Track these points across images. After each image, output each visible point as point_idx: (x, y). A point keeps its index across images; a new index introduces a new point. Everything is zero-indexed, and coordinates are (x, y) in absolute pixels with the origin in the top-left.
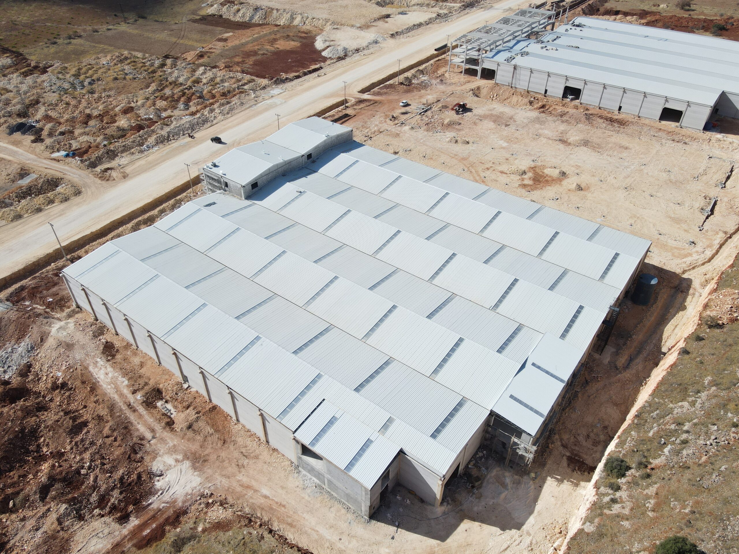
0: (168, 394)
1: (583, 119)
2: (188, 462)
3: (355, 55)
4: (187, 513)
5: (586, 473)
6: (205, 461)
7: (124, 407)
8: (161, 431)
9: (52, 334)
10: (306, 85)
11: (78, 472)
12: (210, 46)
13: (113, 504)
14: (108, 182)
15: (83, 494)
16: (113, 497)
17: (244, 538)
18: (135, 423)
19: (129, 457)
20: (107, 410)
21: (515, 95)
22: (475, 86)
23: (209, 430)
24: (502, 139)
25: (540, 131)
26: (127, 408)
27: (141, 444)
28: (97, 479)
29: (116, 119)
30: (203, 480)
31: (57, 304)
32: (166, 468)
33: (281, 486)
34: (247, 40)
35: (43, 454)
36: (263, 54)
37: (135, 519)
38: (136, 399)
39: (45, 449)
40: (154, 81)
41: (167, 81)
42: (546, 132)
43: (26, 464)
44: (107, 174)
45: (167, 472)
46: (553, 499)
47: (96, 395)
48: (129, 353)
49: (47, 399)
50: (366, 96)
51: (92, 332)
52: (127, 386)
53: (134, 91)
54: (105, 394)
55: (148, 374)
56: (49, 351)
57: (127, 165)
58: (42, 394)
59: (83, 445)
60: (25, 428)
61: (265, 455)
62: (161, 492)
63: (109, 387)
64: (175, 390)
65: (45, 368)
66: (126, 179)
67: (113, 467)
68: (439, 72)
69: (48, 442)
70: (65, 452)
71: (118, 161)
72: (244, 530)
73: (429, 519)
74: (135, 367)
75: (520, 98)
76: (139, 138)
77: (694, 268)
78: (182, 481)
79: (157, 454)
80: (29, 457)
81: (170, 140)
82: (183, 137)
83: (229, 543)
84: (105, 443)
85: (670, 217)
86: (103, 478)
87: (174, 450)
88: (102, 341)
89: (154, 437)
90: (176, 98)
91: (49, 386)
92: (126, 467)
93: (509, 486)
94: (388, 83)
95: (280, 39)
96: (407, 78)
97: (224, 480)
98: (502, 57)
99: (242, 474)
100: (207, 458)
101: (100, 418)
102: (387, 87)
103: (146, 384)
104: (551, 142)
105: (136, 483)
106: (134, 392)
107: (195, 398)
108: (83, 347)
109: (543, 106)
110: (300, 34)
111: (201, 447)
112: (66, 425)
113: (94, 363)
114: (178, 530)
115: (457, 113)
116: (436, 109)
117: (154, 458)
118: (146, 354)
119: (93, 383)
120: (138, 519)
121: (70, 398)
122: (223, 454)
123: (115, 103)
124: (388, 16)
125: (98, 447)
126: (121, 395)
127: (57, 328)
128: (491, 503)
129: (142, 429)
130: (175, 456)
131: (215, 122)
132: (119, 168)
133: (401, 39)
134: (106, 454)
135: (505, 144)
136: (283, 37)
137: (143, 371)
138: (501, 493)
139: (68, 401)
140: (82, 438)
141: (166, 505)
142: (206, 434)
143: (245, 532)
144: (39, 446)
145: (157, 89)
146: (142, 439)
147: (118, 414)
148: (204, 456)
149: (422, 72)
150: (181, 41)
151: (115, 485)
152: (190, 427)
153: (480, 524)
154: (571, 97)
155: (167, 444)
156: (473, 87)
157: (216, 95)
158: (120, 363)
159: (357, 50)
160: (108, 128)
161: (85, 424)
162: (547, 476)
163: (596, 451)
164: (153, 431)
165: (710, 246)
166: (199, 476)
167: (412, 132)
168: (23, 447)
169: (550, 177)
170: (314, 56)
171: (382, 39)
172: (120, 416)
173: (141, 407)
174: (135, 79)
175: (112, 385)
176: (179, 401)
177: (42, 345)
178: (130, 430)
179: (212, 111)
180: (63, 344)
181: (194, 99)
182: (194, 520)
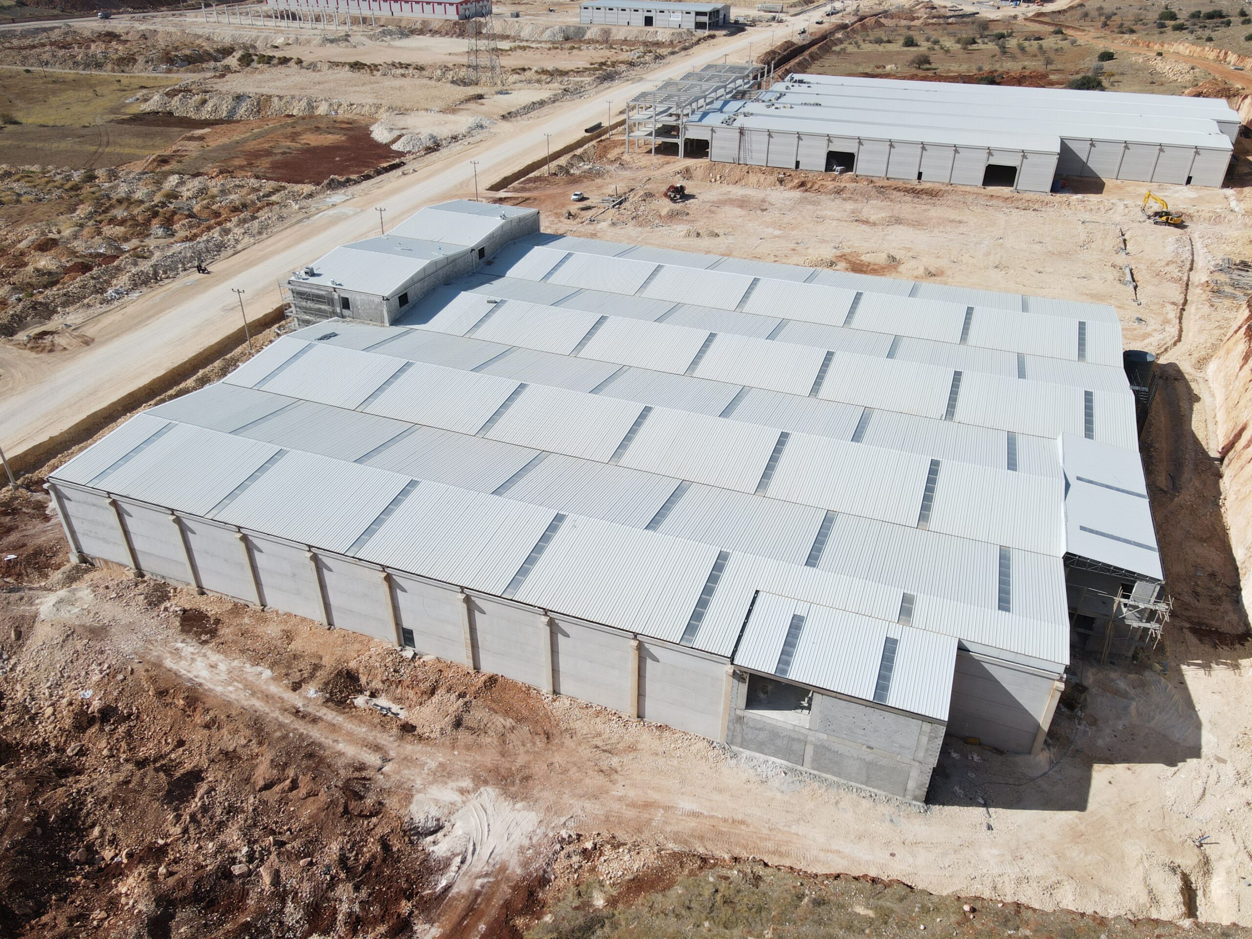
0: (375, 676)
1: (873, 192)
2: (489, 789)
3: (452, 145)
4: (549, 881)
5: (1237, 646)
6: (526, 778)
7: (287, 719)
8: (397, 744)
9: (42, 617)
10: (388, 187)
11: (225, 873)
12: (174, 148)
13: (350, 914)
14: (52, 354)
15: (262, 913)
16: (341, 901)
17: (717, 891)
18: (328, 742)
19: (346, 811)
20: (248, 732)
21: (751, 174)
22: (681, 168)
23: (500, 721)
24: (768, 227)
25: (819, 213)
26: (293, 718)
27: (364, 779)
28: (279, 876)
29: (26, 260)
30: (541, 816)
31: (29, 563)
32: (446, 811)
33: (715, 789)
34: (243, 136)
35: (107, 865)
36: (284, 153)
37: (427, 926)
38: (306, 698)
39: (108, 854)
40: (82, 202)
41: (110, 199)
42: (829, 213)
43: (72, 892)
44: (45, 341)
45: (452, 818)
46: (1217, 697)
47: (208, 710)
48: (246, 620)
49: (69, 752)
50: (502, 194)
51: (142, 597)
52: (274, 679)
53: (47, 218)
54: (229, 704)
55: (311, 648)
56: (45, 653)
57: (83, 324)
58: (53, 744)
59: (211, 819)
60: (47, 814)
61: (647, 739)
62: (458, 859)
63: (231, 688)
64: (390, 664)
65: (43, 690)
66: (92, 345)
67: (310, 842)
68: (609, 156)
69: (114, 835)
70: (166, 844)
71: (61, 320)
72: (706, 876)
73: (1032, 779)
74: (274, 642)
75: (762, 177)
76: (92, 282)
77: (1166, 350)
78: (498, 827)
79: (410, 790)
80: (73, 875)
81: (161, 280)
82: (185, 273)
83: (689, 908)
84: (265, 803)
85: (1087, 295)
86: (296, 871)
87: (444, 774)
88: (171, 610)
89: (386, 760)
90: (141, 221)
91: (68, 723)
92: (344, 834)
93: (1132, 692)
94: (531, 175)
95: (305, 131)
96: (560, 167)
97: (588, 805)
98: (714, 120)
99: (619, 785)
100: (527, 772)
101: (230, 757)
102: (530, 180)
103: (316, 667)
104: (845, 224)
105: (384, 860)
106: (296, 687)
107: (440, 671)
108: (131, 628)
109: (803, 184)
110: (337, 125)
111: (503, 756)
112: (152, 786)
113: (171, 653)
114: (548, 918)
115: (673, 200)
116: (636, 198)
117: (408, 798)
118: (289, 615)
119: (188, 689)
120: (436, 924)
121: (131, 736)
122: (558, 759)
123: (11, 237)
124: (480, 97)
125: (251, 815)
126: (268, 697)
127: (53, 602)
128: (1120, 728)
129: (351, 751)
130: (453, 784)
131: (239, 247)
132: (69, 330)
133: (521, 122)
134: (276, 823)
135: (777, 233)
136: (310, 129)
137: (296, 646)
138: (1126, 708)
139: (128, 745)
140: (203, 805)
141: (485, 880)
142: (501, 730)
143: (711, 879)
144: (89, 848)
145: (95, 212)
146: (361, 767)
147: (278, 734)
148: (519, 770)
149: (581, 158)
150: (108, 150)
151: (332, 878)
152: (458, 724)
153: (1126, 765)
154: (839, 168)
155: (422, 765)
156: (678, 169)
157: (221, 210)
158: (235, 642)
159: (455, 138)
160: (14, 273)
161: (196, 776)
162: (1178, 665)
163: (1226, 612)
164: (377, 748)
165: (1166, 322)
166: (529, 808)
167: (617, 230)
168: (53, 857)
169: (875, 264)
170: (380, 151)
171: (488, 122)
172: (285, 737)
173: (324, 710)
174: (40, 200)
175: (235, 683)
176: (408, 682)
177: (21, 646)
178: (322, 760)
179: (227, 232)
180: (79, 630)
181: (180, 220)
182: (573, 889)
